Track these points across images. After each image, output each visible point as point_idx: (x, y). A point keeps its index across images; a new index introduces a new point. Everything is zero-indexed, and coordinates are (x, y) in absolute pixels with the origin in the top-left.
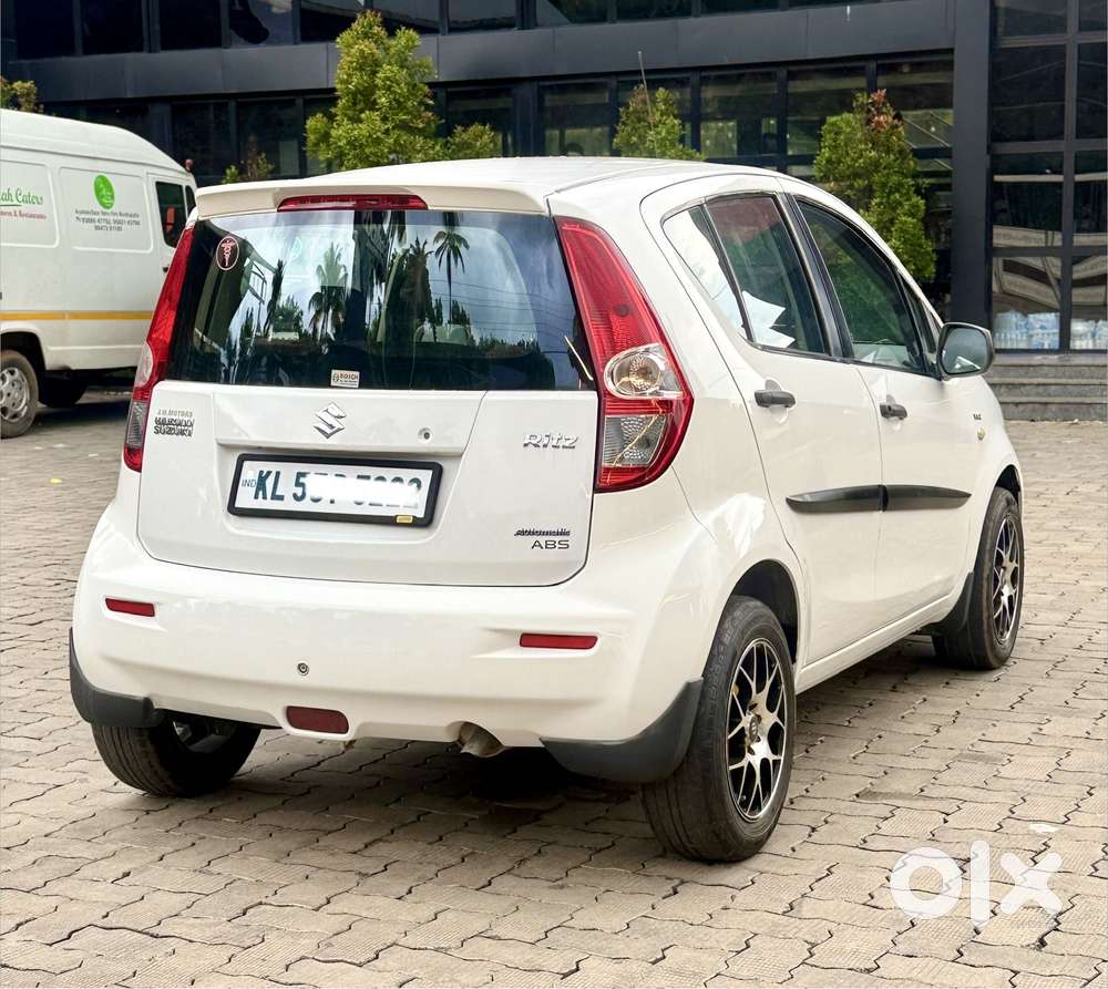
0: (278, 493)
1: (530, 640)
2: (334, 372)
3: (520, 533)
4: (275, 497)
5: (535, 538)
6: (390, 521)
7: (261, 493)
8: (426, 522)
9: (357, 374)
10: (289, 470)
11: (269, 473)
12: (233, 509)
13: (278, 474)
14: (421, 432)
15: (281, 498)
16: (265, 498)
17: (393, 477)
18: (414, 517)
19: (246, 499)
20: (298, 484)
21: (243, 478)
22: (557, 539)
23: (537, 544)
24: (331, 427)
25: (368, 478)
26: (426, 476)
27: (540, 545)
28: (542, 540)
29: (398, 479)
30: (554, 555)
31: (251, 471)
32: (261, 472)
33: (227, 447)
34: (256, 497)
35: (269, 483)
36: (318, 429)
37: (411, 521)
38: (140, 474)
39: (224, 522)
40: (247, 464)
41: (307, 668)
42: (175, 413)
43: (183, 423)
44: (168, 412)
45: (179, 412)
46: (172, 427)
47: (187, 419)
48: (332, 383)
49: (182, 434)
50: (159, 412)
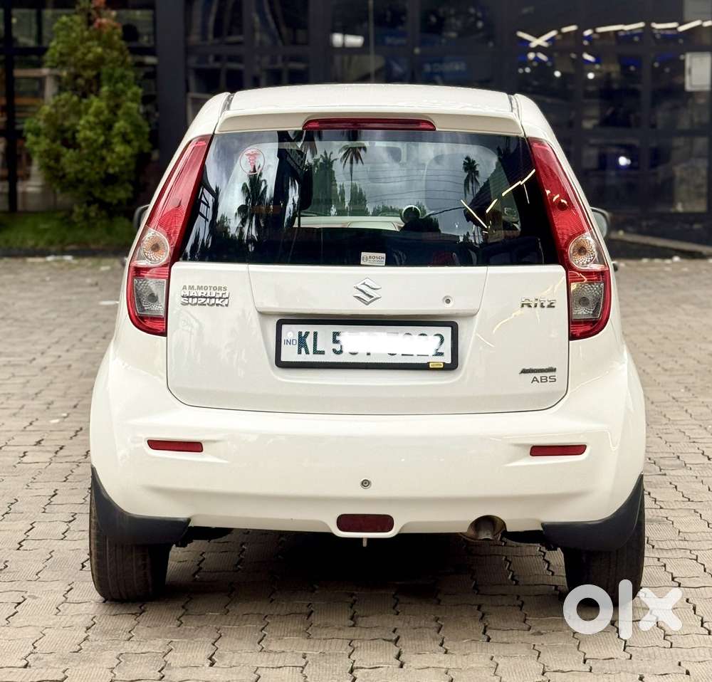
0: (319, 348)
1: (538, 451)
3: (524, 371)
4: (316, 352)
5: (533, 375)
6: (424, 367)
7: (303, 350)
8: (452, 366)
9: (384, 255)
10: (325, 331)
11: (307, 333)
12: (280, 364)
13: (315, 334)
14: (444, 298)
15: (322, 353)
16: (307, 353)
17: (419, 333)
18: (444, 363)
19: (289, 354)
20: (335, 341)
21: (284, 338)
22: (548, 375)
23: (535, 379)
24: (371, 297)
25: (396, 334)
26: (447, 332)
27: (537, 380)
28: (538, 376)
29: (423, 335)
30: (547, 386)
31: (290, 332)
32: (300, 333)
33: (263, 314)
34: (300, 352)
35: (309, 341)
36: (358, 298)
37: (442, 366)
38: (165, 338)
39: (272, 373)
40: (285, 327)
41: (369, 483)
42: (206, 288)
43: (217, 296)
44: (196, 287)
45: (210, 287)
46: (203, 300)
47: (221, 293)
48: (362, 263)
49: (217, 305)
50: (185, 288)
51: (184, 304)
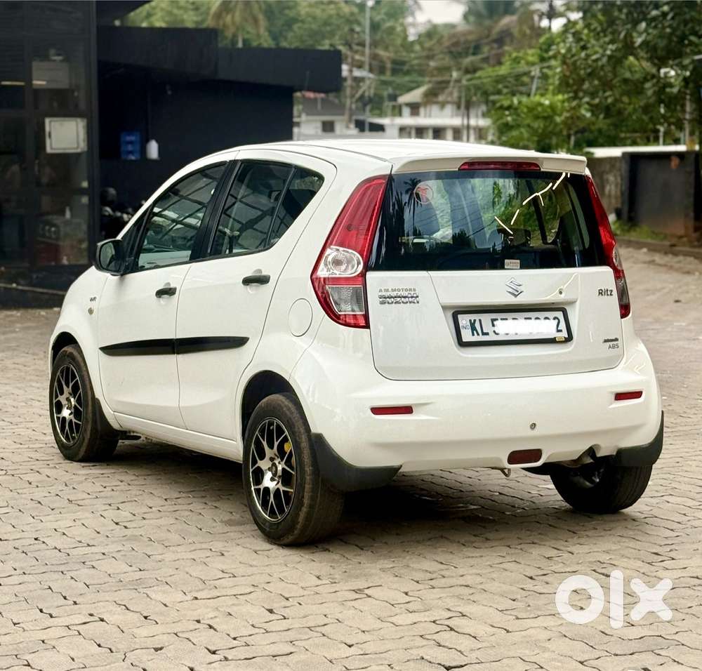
0: (485, 331)
2: (506, 261)
3: (606, 341)
4: (483, 334)
5: (609, 343)
6: (553, 341)
7: (475, 332)
8: (569, 339)
9: (518, 261)
10: (486, 318)
11: (475, 321)
12: (462, 344)
13: (480, 320)
14: (559, 291)
15: (487, 334)
16: (478, 334)
17: (544, 317)
18: (564, 337)
19: (467, 336)
20: (494, 326)
21: (461, 324)
22: (615, 343)
23: (610, 347)
24: (517, 291)
25: (530, 318)
26: (560, 315)
28: (611, 344)
29: (546, 318)
30: (615, 351)
31: (464, 320)
32: (470, 321)
33: (445, 308)
34: (473, 335)
35: (477, 325)
36: (510, 292)
37: (564, 340)
38: (368, 330)
39: (458, 352)
40: (460, 317)
41: (535, 424)
42: (399, 290)
43: (410, 296)
44: (390, 290)
45: (402, 289)
46: (399, 299)
47: (412, 293)
48: (506, 267)
49: (410, 302)
50: (381, 291)
51: (382, 303)
